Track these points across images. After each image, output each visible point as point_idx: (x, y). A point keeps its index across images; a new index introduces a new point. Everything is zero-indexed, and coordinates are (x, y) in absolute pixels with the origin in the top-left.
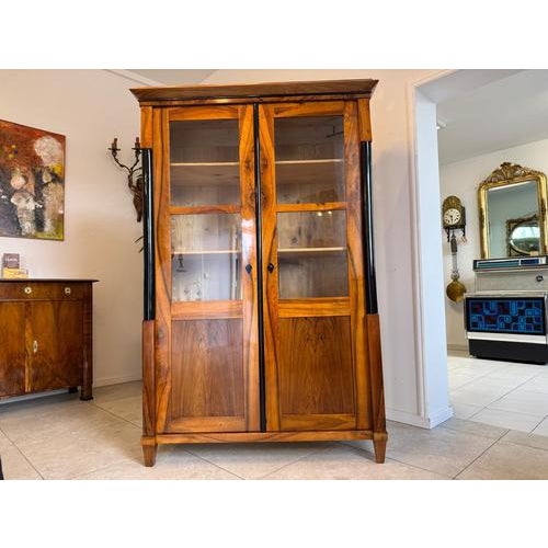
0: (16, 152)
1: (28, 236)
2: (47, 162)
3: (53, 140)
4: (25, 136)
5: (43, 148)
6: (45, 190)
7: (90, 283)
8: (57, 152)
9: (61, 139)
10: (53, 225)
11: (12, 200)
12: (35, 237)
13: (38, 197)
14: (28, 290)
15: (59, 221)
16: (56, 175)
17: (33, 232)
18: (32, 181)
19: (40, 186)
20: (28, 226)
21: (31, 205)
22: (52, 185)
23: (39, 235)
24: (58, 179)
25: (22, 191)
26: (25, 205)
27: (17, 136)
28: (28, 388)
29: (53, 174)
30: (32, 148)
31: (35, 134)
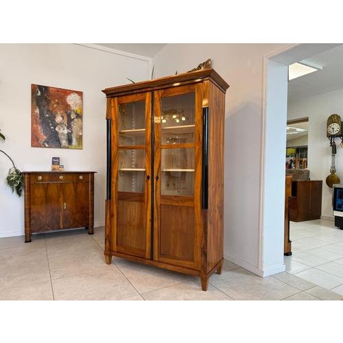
0: (58, 103)
1: (64, 147)
2: (73, 107)
3: (76, 95)
4: (62, 94)
5: (72, 100)
6: (72, 122)
7: (93, 173)
8: (78, 101)
9: (80, 94)
10: (77, 141)
11: (56, 129)
12: (68, 148)
13: (69, 127)
14: (61, 177)
15: (80, 139)
16: (78, 114)
17: (67, 145)
18: (66, 118)
19: (70, 120)
20: (64, 142)
21: (66, 131)
22: (76, 120)
23: (70, 147)
24: (79, 116)
25: (61, 124)
26: (63, 131)
27: (58, 95)
28: (62, 227)
29: (76, 114)
30: (65, 100)
31: (67, 92)
